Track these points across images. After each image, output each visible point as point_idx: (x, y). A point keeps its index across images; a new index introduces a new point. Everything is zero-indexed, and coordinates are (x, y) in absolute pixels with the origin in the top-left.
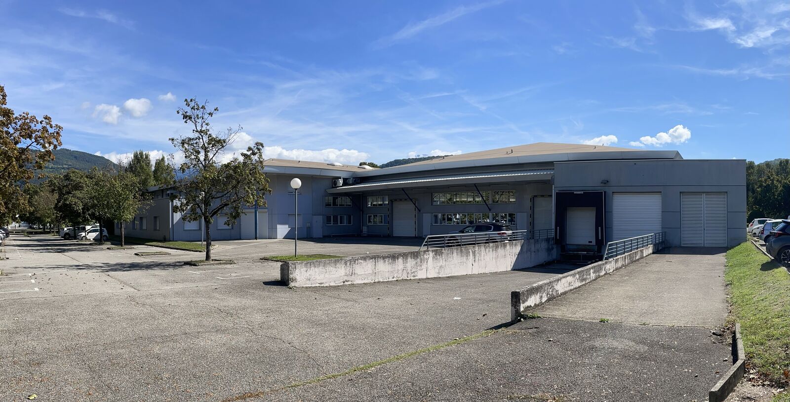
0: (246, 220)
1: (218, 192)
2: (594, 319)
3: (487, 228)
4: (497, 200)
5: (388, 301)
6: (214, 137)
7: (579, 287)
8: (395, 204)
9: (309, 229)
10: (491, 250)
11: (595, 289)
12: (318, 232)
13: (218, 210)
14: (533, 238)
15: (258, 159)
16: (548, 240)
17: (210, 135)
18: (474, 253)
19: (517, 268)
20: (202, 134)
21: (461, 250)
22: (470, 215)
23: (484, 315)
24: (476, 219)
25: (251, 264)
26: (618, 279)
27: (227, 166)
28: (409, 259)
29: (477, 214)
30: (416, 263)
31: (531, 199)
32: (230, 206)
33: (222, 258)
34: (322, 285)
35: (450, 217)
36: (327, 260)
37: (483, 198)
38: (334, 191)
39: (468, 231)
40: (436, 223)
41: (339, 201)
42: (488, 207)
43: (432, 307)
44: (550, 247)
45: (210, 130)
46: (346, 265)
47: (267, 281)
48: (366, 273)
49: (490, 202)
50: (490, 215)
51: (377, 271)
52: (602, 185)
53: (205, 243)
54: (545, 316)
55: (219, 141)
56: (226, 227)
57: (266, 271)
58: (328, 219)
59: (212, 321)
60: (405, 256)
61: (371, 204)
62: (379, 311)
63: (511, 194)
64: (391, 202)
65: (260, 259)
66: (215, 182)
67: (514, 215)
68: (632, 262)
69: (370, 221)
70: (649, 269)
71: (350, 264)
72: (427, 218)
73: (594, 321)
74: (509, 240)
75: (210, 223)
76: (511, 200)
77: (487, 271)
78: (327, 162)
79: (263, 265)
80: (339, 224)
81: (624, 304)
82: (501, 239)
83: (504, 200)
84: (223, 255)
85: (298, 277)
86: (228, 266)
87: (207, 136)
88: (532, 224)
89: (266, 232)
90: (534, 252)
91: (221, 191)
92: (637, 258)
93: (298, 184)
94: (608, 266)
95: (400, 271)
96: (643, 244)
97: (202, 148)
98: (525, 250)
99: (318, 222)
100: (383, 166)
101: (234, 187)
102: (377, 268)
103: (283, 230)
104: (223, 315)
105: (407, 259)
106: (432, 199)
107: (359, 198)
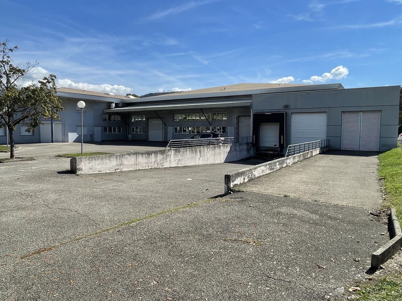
0: (45, 128)
1: (19, 107)
2: (280, 194)
3: (208, 136)
4: (215, 118)
5: (145, 182)
6: (15, 67)
7: (269, 173)
8: (150, 121)
9: (92, 136)
10: (211, 149)
11: (280, 176)
12: (98, 137)
13: (20, 121)
14: (238, 142)
15: (52, 86)
16: (247, 144)
17: (11, 66)
18: (200, 151)
19: (228, 161)
20: (4, 64)
21: (192, 150)
22: (198, 128)
23: (207, 190)
24: (201, 130)
25: (48, 160)
26: (295, 170)
27: (27, 89)
28: (159, 155)
29: (202, 127)
30: (163, 157)
31: (237, 118)
32: (30, 118)
33: (24, 156)
34: (101, 172)
35: (185, 129)
36: (104, 156)
37: (206, 118)
38: (109, 111)
39: (197, 138)
40: (176, 133)
41: (112, 117)
42: (209, 123)
43: (174, 185)
44: (249, 148)
45: (11, 61)
46: (117, 158)
47: (60, 171)
48: (131, 164)
49: (211, 120)
50: (211, 128)
51: (138, 162)
52: (284, 108)
53: (10, 145)
54: (247, 191)
55: (19, 71)
56: (27, 133)
57: (60, 165)
58: (105, 129)
59: (14, 202)
60: (156, 153)
61: (134, 121)
62: (139, 188)
63: (224, 115)
64: (147, 119)
65: (55, 156)
66: (16, 100)
67: (226, 128)
68: (305, 159)
69: (133, 131)
70: (317, 164)
71: (120, 158)
72: (170, 130)
73: (280, 196)
74: (223, 144)
75: (13, 130)
76: (223, 119)
77: (208, 163)
78: (105, 93)
79: (57, 160)
80: (113, 133)
81: (300, 186)
82: (217, 142)
83: (219, 119)
84: (26, 155)
85: (83, 168)
86: (30, 162)
87: (9, 66)
88: (237, 134)
89: (60, 137)
90: (239, 151)
91: (22, 106)
92: (308, 156)
93: (83, 105)
94: (288, 161)
95: (153, 163)
96: (313, 147)
97: (4, 73)
98: (233, 149)
99: (98, 131)
100: (142, 97)
101: (33, 105)
102: (137, 161)
103: (73, 136)
104: (23, 197)
105: (157, 154)
106: (174, 118)
107: (126, 116)
